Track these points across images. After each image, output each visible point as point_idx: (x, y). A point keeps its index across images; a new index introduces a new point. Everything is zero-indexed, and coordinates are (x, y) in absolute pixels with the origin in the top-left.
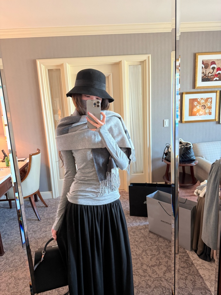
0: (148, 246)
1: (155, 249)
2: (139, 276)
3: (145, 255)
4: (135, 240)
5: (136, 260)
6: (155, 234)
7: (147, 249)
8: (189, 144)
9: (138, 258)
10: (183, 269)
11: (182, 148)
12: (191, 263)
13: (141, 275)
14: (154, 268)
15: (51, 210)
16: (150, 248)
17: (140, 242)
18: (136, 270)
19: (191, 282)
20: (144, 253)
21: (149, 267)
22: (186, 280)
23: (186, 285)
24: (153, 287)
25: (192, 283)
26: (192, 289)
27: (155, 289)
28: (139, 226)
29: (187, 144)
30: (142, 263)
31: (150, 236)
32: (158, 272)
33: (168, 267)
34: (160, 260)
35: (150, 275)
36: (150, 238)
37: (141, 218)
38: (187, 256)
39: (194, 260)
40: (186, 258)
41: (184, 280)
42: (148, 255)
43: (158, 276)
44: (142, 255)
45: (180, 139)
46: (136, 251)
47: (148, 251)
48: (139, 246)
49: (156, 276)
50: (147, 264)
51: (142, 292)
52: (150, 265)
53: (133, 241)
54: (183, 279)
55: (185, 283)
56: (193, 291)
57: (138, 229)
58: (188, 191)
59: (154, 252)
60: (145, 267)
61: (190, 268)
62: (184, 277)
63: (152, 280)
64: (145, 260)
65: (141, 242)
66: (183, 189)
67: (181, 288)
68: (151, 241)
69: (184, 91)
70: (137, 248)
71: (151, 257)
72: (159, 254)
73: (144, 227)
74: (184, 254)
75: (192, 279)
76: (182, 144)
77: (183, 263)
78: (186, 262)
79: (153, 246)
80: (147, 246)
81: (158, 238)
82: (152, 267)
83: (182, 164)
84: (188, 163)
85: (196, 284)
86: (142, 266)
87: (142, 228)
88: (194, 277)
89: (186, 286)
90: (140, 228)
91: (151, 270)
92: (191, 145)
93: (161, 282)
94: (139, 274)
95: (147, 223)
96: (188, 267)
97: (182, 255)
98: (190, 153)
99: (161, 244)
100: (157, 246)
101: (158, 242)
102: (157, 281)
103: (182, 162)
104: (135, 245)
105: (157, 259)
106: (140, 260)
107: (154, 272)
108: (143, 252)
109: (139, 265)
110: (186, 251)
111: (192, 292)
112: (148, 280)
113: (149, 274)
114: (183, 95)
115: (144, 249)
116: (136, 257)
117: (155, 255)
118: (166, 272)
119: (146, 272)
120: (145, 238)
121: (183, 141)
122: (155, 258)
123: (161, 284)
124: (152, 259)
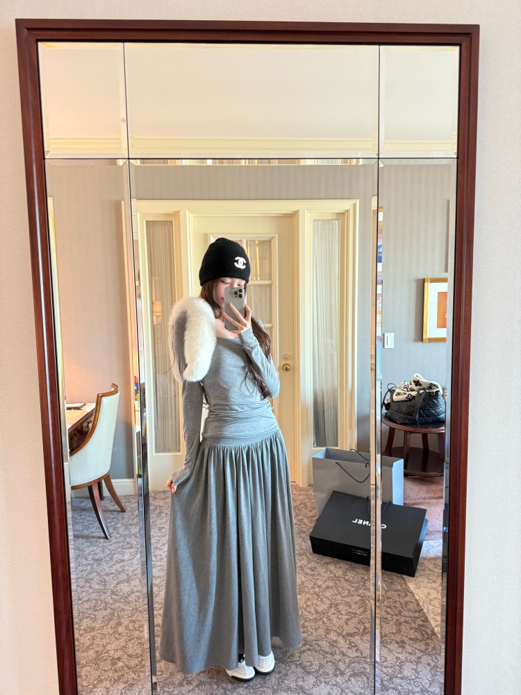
0: (341, 596)
1: (356, 603)
2: (321, 652)
3: (334, 614)
4: (314, 584)
7: (339, 601)
8: (434, 385)
9: (320, 619)
10: (414, 642)
11: (421, 394)
12: (430, 633)
13: (324, 651)
14: (352, 639)
15: (133, 519)
16: (347, 600)
18: (315, 640)
19: (428, 668)
20: (333, 610)
21: (341, 637)
22: (417, 663)
23: (418, 674)
24: (349, 674)
25: (431, 670)
26: (429, 681)
27: (352, 679)
29: (431, 386)
30: (327, 629)
31: (347, 578)
32: (361, 647)
34: (366, 624)
35: (345, 652)
36: (346, 580)
38: (423, 619)
40: (421, 623)
41: (415, 663)
42: (342, 614)
43: (360, 655)
44: (328, 613)
45: (416, 374)
46: (317, 605)
47: (341, 607)
48: (323, 595)
49: (355, 655)
50: (339, 631)
51: (325, 682)
52: (344, 633)
53: (310, 586)
54: (412, 662)
56: (430, 684)
58: (434, 487)
59: (355, 608)
60: (333, 636)
61: (429, 641)
62: (413, 658)
63: (347, 660)
64: (334, 622)
65: (328, 588)
66: (422, 484)
67: (407, 678)
68: (349, 587)
69: (429, 275)
70: (317, 599)
71: (346, 617)
72: (364, 612)
74: (417, 615)
75: (430, 661)
76: (421, 385)
77: (413, 631)
78: (419, 629)
79: (353, 596)
80: (339, 596)
82: (350, 638)
83: (421, 428)
84: (432, 427)
86: (327, 633)
89: (416, 675)
91: (346, 642)
92: (440, 389)
94: (321, 650)
96: (423, 640)
97: (412, 615)
98: (436, 406)
100: (362, 597)
101: (364, 589)
102: (359, 663)
103: (420, 424)
104: (315, 593)
105: (360, 622)
106: (323, 622)
107: (353, 646)
108: (331, 607)
109: (321, 632)
111: (430, 687)
112: (339, 660)
113: (341, 649)
114: (426, 284)
115: (333, 601)
116: (315, 616)
117: (355, 613)
119: (336, 646)
120: (337, 582)
121: (422, 380)
122: (355, 620)
123: (365, 668)
124: (349, 622)
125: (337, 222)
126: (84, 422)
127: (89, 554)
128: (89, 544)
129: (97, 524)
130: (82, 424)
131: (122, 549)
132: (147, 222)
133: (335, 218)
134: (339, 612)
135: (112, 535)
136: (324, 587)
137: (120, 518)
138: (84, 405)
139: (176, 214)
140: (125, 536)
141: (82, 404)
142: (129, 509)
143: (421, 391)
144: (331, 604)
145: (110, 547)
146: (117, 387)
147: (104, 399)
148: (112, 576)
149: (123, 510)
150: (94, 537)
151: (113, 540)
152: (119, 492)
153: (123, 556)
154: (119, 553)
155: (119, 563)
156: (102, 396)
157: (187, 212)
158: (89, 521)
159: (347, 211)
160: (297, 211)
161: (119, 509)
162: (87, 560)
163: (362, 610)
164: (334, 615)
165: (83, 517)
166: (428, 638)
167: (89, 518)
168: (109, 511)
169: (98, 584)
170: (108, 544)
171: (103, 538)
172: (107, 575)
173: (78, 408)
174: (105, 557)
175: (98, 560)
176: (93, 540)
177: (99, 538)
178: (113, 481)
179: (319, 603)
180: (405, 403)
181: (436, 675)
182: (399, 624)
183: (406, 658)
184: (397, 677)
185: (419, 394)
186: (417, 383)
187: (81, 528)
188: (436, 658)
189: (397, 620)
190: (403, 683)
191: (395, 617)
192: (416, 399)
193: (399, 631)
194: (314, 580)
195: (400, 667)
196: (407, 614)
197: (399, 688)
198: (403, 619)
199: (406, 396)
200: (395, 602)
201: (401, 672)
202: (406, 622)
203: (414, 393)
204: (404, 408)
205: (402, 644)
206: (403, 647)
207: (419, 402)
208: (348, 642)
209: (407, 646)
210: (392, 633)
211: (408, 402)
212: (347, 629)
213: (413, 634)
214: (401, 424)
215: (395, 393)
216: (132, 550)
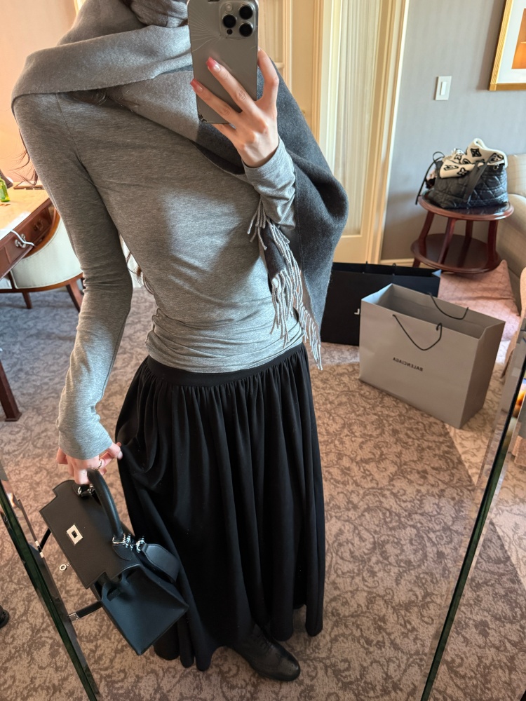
0: (356, 414)
1: (372, 423)
2: (332, 481)
3: (347, 435)
4: (326, 400)
5: (327, 445)
6: (374, 387)
7: (353, 421)
8: (499, 156)
9: (332, 442)
10: (437, 472)
12: (456, 461)
13: (335, 480)
14: (367, 467)
16: (361, 419)
17: (338, 405)
19: (452, 503)
20: (346, 431)
21: (355, 464)
22: (440, 497)
23: (440, 509)
24: (362, 508)
25: (455, 504)
26: (452, 517)
27: (366, 514)
28: (338, 365)
29: (494, 156)
30: (339, 454)
31: (362, 392)
32: (376, 476)
33: (401, 466)
34: (383, 449)
35: (358, 481)
36: (362, 395)
37: (344, 348)
38: (448, 444)
39: (465, 453)
40: (446, 449)
41: (437, 497)
42: (356, 436)
43: (375, 486)
44: (340, 434)
45: (477, 140)
46: (328, 425)
47: (355, 427)
48: (335, 413)
49: (370, 485)
50: (352, 456)
51: (336, 517)
52: (358, 459)
53: (321, 402)
54: (434, 496)
55: (438, 505)
56: (454, 522)
57: (335, 373)
58: (474, 285)
59: (371, 430)
60: (345, 462)
61: (453, 472)
62: (436, 490)
63: (361, 492)
64: (346, 446)
65: (340, 404)
67: (428, 514)
68: (364, 404)
70: (329, 418)
71: (361, 440)
72: (381, 434)
73: (351, 370)
74: (441, 439)
75: (455, 495)
76: (480, 155)
77: (437, 458)
78: (444, 457)
79: (368, 414)
80: (353, 414)
81: (381, 396)
82: (364, 465)
83: (471, 213)
84: (485, 212)
85: (462, 507)
86: (340, 459)
87: (346, 371)
88: (462, 491)
89: (438, 510)
90: (340, 370)
91: (359, 469)
92: (505, 161)
93: (383, 500)
94: (332, 478)
95: (357, 360)
96: (447, 469)
97: (437, 440)
98: (496, 184)
99: (387, 413)
100: (379, 416)
101: (382, 407)
102: (374, 495)
103: (470, 208)
104: (326, 410)
105: (377, 446)
106: (335, 446)
107: (367, 475)
108: (343, 427)
110: (448, 433)
111: (452, 525)
112: (353, 491)
113: (354, 479)
115: (346, 420)
116: (326, 438)
117: (371, 436)
118: (395, 477)
119: (349, 474)
120: (351, 397)
121: (483, 148)
122: (371, 444)
123: (381, 502)
124: (364, 446)
134: (353, 433)
136: (336, 403)
143: (481, 164)
144: (344, 424)
163: (378, 431)
164: (348, 437)
166: (453, 468)
179: (331, 422)
180: (456, 181)
181: (460, 511)
182: (421, 450)
183: (428, 491)
184: (416, 513)
185: (478, 169)
186: (476, 152)
189: (419, 446)
190: (423, 520)
191: (416, 442)
192: (472, 175)
193: (421, 458)
194: (326, 395)
195: (421, 501)
196: (431, 438)
197: (419, 525)
198: (425, 444)
199: (458, 170)
200: (418, 423)
201: (421, 507)
202: (429, 448)
203: (469, 167)
204: (453, 187)
205: (423, 474)
206: (425, 478)
207: (475, 181)
208: (362, 470)
209: (430, 477)
210: (413, 461)
211: (460, 180)
212: (361, 455)
213: (437, 463)
214: (446, 208)
215: (443, 166)
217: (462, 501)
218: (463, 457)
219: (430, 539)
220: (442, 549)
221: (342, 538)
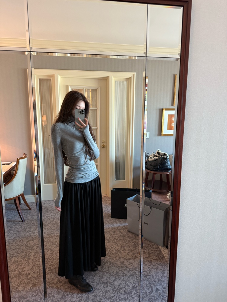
0: (126, 243)
1: (132, 246)
2: (117, 267)
3: (123, 250)
4: (115, 239)
5: (115, 254)
6: (133, 233)
8: (166, 154)
9: (117, 253)
10: (155, 261)
11: (160, 158)
12: (162, 257)
14: (130, 261)
15: (35, 213)
16: (128, 245)
18: (115, 262)
19: (161, 271)
20: (122, 249)
21: (126, 260)
22: (157, 269)
23: (157, 274)
24: (128, 275)
25: (162, 271)
26: (161, 276)
27: (130, 277)
28: (119, 226)
29: (164, 155)
30: (120, 257)
32: (134, 264)
34: (136, 254)
35: (127, 266)
36: (128, 236)
37: (121, 220)
38: (159, 251)
40: (158, 253)
42: (126, 251)
43: (133, 267)
44: (120, 250)
45: (158, 150)
47: (126, 247)
48: (118, 243)
50: (125, 258)
51: (119, 279)
54: (154, 269)
55: (156, 272)
57: (118, 229)
59: (131, 248)
60: (122, 260)
61: (162, 260)
62: (155, 267)
63: (128, 270)
64: (123, 254)
65: (120, 240)
66: (160, 195)
67: (152, 275)
68: (129, 239)
69: (165, 107)
71: (128, 252)
72: (135, 249)
73: (124, 227)
74: (157, 250)
75: (162, 268)
77: (155, 256)
78: (158, 255)
79: (130, 243)
81: (135, 236)
84: (164, 171)
85: (165, 272)
86: (120, 259)
87: (122, 228)
90: (120, 228)
92: (168, 156)
95: (127, 224)
96: (159, 260)
97: (155, 250)
98: (166, 163)
99: (137, 242)
100: (134, 243)
101: (136, 240)
102: (133, 270)
103: (159, 170)
105: (134, 254)
106: (118, 254)
107: (130, 264)
109: (117, 258)
110: (159, 247)
111: (162, 279)
112: (125, 270)
114: (163, 111)
115: (122, 245)
116: (115, 252)
117: (131, 250)
119: (123, 264)
120: (124, 237)
121: (161, 152)
122: (131, 253)
123: (135, 273)
124: (129, 254)
125: (126, 82)
126: (11, 170)
127: (15, 229)
128: (15, 224)
129: (18, 215)
130: (10, 171)
131: (30, 226)
132: (39, 79)
133: (125, 80)
134: (125, 250)
135: (25, 220)
136: (118, 239)
137: (29, 213)
138: (11, 163)
139: (53, 76)
140: (31, 220)
141: (10, 162)
142: (33, 208)
143: (160, 157)
144: (122, 247)
145: (24, 226)
146: (26, 155)
147: (20, 160)
148: (25, 238)
149: (30, 209)
150: (17, 221)
151: (26, 222)
152: (28, 201)
153: (30, 229)
154: (29, 228)
155: (29, 232)
156: (19, 159)
157: (58, 75)
158: (14, 214)
159: (131, 78)
160: (108, 77)
161: (28, 209)
162: (14, 231)
163: (134, 248)
165: (12, 212)
166: (161, 259)
167: (14, 213)
168: (24, 209)
169: (19, 242)
170: (24, 224)
171: (21, 221)
172: (23, 238)
173: (8, 164)
174: (22, 230)
175: (19, 231)
176: (16, 222)
177: (19, 221)
178: (25, 196)
179: (116, 246)
180: (154, 162)
181: (164, 274)
182: (149, 253)
183: (152, 267)
184: (148, 275)
185: (159, 158)
186: (159, 153)
187: (11, 217)
188: (164, 267)
189: (149, 252)
190: (151, 278)
191: (148, 251)
192: (158, 160)
193: (149, 257)
194: (114, 237)
195: (150, 271)
196: (153, 249)
197: (149, 280)
198: (151, 252)
199: (154, 159)
200: (148, 244)
201: (150, 273)
202: (152, 253)
203: (157, 158)
204: (153, 164)
205: (150, 262)
206: (151, 263)
207: (159, 161)
208: (128, 262)
209: (153, 263)
210: (147, 257)
211: (155, 161)
212: (128, 257)
213: (155, 258)
214: (151, 170)
215: (149, 157)
216: (34, 226)
217: (165, 270)
218: (164, 255)
219: (154, 284)
220: (158, 287)
221: (121, 286)
